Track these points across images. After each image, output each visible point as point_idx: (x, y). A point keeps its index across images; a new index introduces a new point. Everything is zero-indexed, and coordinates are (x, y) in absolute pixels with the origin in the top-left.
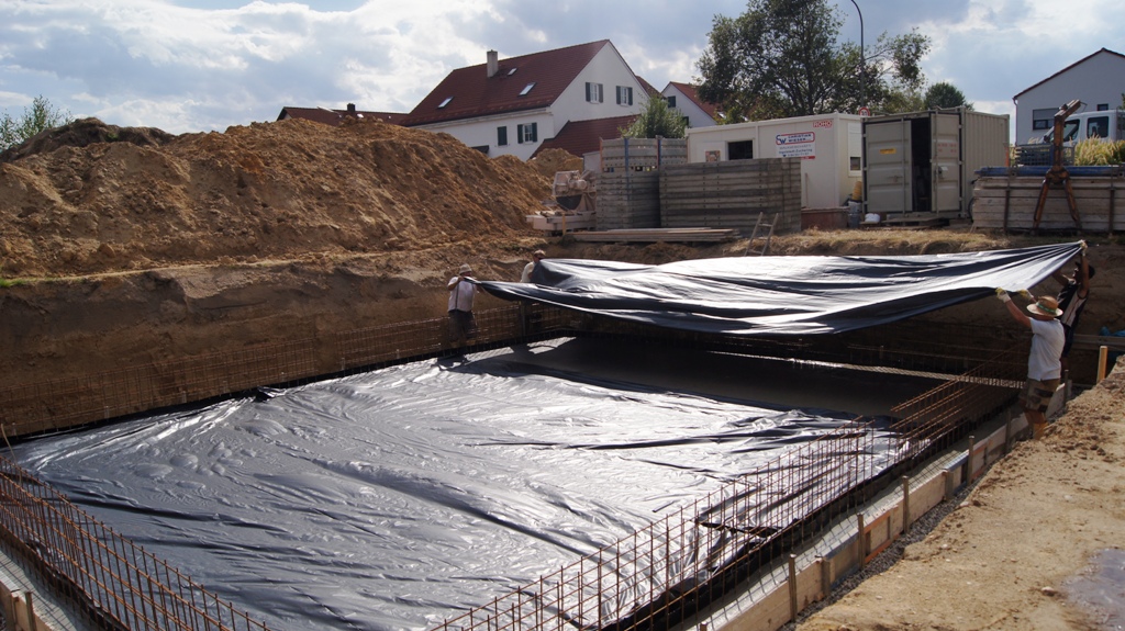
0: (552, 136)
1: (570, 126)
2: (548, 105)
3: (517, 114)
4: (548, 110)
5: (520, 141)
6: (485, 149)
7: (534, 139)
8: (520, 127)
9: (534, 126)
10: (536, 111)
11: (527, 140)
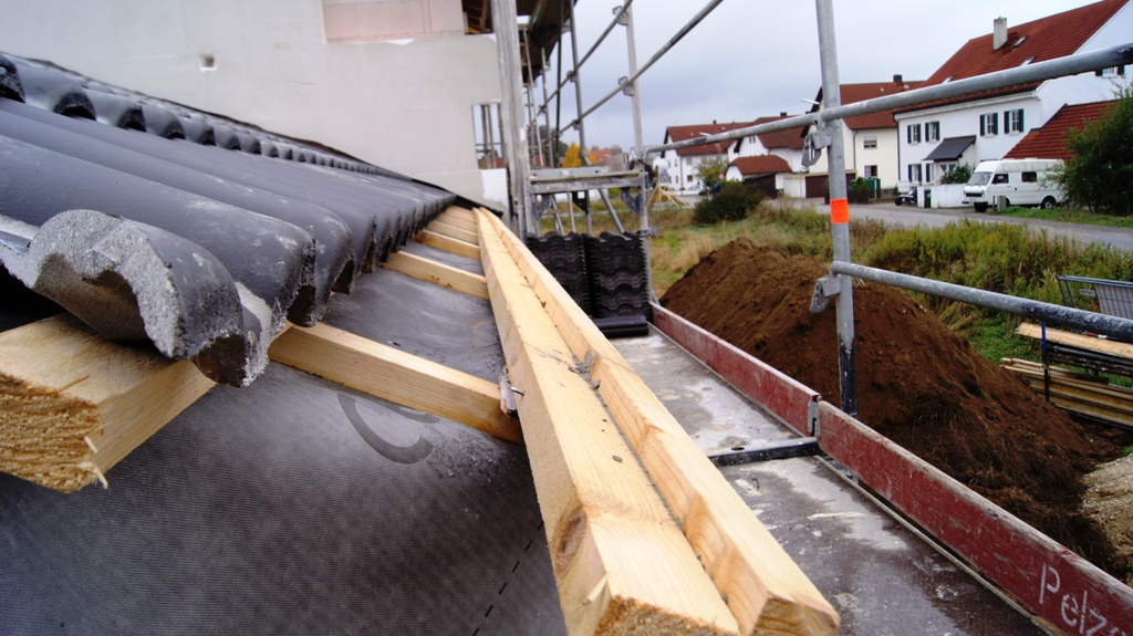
0: (1039, 125)
3: (1002, 99)
4: (1034, 94)
5: (1007, 131)
6: (971, 140)
7: (1021, 128)
8: (1006, 114)
9: (1021, 112)
10: (1022, 96)
11: (1013, 129)
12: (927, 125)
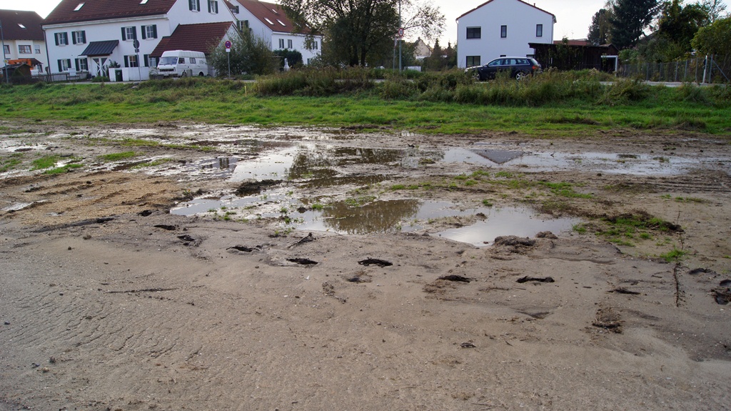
0: (169, 34)
1: (181, 29)
2: (166, 13)
3: (141, 18)
4: (165, 16)
5: (145, 37)
6: (116, 43)
7: (155, 36)
8: (143, 28)
9: (154, 27)
10: (156, 17)
11: (149, 37)
12: (73, 33)
